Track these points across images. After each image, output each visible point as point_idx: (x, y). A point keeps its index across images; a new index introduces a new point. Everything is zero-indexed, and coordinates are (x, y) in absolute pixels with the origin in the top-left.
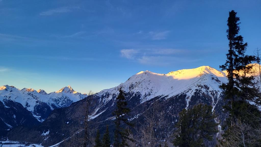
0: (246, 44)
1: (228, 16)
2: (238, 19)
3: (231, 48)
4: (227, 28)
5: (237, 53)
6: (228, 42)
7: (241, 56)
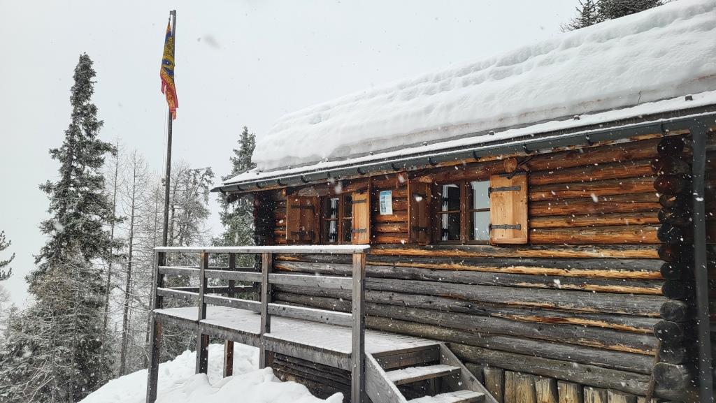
0: (101, 123)
1: (77, 61)
2: (93, 74)
3: (74, 122)
4: (73, 83)
5: (84, 133)
6: (71, 109)
7: (88, 138)
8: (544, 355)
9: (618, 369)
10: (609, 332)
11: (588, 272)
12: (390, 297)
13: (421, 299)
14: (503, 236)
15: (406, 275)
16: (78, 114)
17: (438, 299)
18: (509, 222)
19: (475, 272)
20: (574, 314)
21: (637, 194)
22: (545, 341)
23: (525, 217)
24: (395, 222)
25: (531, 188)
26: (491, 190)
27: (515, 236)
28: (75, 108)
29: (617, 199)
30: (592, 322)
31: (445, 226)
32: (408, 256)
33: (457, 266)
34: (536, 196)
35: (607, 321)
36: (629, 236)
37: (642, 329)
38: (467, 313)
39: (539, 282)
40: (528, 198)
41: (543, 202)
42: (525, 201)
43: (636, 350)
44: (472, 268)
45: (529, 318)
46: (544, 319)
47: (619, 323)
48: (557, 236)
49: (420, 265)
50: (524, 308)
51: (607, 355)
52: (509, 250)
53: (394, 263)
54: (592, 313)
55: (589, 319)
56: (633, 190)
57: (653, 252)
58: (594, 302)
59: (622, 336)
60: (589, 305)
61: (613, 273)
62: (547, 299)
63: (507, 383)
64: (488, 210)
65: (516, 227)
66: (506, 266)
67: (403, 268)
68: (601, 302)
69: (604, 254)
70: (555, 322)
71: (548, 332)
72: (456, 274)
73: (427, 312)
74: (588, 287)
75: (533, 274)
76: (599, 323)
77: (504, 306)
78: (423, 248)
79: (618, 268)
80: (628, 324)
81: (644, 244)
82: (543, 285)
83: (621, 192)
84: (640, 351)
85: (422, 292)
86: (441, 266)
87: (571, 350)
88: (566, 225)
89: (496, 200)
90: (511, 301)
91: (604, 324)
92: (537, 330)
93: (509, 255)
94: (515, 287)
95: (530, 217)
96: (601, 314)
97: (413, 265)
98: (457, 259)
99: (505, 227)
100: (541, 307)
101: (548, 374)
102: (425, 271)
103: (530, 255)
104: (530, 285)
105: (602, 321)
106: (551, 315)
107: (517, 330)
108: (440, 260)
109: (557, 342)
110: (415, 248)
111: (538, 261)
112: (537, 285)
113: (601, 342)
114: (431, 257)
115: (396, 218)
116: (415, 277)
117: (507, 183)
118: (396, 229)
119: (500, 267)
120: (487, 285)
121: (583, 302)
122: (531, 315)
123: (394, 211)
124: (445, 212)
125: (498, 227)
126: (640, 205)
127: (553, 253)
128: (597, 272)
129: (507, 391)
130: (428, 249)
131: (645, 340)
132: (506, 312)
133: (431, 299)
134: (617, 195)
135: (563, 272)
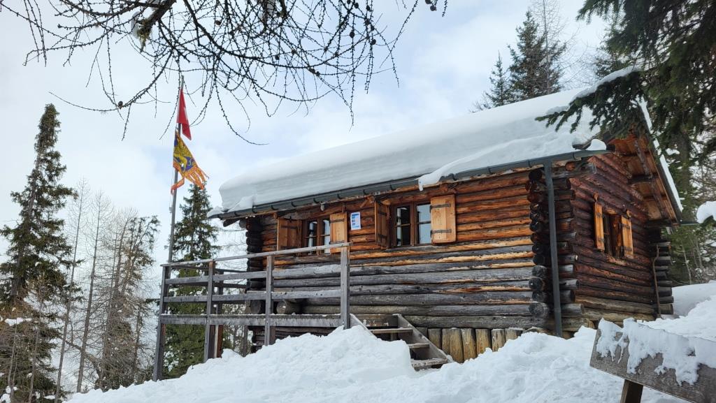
8: (467, 314)
9: (511, 315)
10: (505, 293)
11: (493, 256)
12: (360, 289)
13: (382, 288)
14: (440, 238)
15: (372, 271)
16: (42, 160)
17: (395, 286)
18: (443, 228)
19: (420, 264)
20: (485, 284)
21: (520, 206)
22: (468, 304)
23: (454, 224)
24: (363, 235)
25: (457, 205)
26: (431, 207)
27: (447, 237)
28: (39, 155)
29: (509, 210)
30: (496, 288)
31: (399, 236)
32: (373, 258)
33: (409, 261)
34: (461, 210)
35: (505, 285)
36: (515, 232)
37: (524, 288)
38: (416, 293)
39: (463, 266)
40: (456, 212)
41: (464, 213)
42: (454, 213)
43: (520, 302)
44: (419, 262)
45: (458, 291)
46: (467, 290)
47: (511, 286)
48: (474, 235)
49: (382, 264)
50: (454, 283)
51: (505, 308)
52: (444, 247)
53: (362, 264)
54: (495, 282)
55: (494, 285)
56: (518, 204)
57: (529, 241)
58: (497, 274)
59: (513, 294)
60: (494, 276)
61: (508, 255)
62: (468, 276)
63: (444, 336)
64: (429, 222)
65: (448, 231)
66: (442, 258)
67: (370, 267)
68: (500, 274)
69: (502, 244)
70: (473, 291)
71: (470, 298)
72: (408, 267)
73: (388, 296)
74: (494, 266)
75: (459, 262)
76: (500, 288)
77: (441, 284)
78: (384, 251)
79: (510, 252)
80: (516, 286)
81: (524, 236)
82: (466, 268)
83: (512, 205)
84: (524, 302)
85: (384, 282)
86: (398, 262)
87: (483, 308)
88: (479, 227)
89: (435, 214)
90: (446, 281)
91: (503, 288)
92: (462, 298)
93: (444, 250)
94: (449, 271)
95: (457, 224)
96: (501, 282)
97: (377, 264)
98: (409, 257)
99: (441, 232)
100: (464, 283)
101: (470, 325)
102: (385, 268)
103: (457, 250)
104: (458, 268)
105: (502, 285)
106: (471, 286)
107: (449, 299)
108: (397, 258)
109: (475, 304)
110: (378, 252)
111: (462, 253)
112: (462, 268)
113: (501, 299)
114: (390, 257)
115: (364, 231)
116: (379, 272)
117: (442, 201)
118: (363, 239)
119: (438, 259)
120: (429, 272)
121: (490, 276)
122: (458, 288)
123: (362, 226)
124: (399, 226)
125: (437, 232)
126: (522, 212)
127: (471, 246)
128: (498, 256)
129: (444, 342)
130: (387, 252)
131: (526, 294)
132: (442, 288)
133: (391, 286)
134: (509, 207)
135: (478, 258)
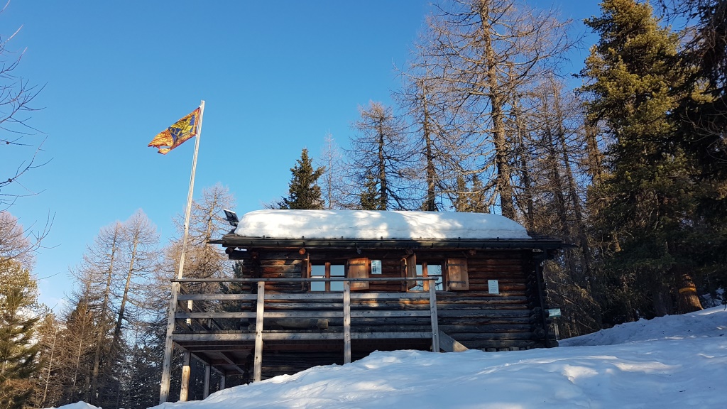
8: (479, 339)
10: (507, 325)
11: (497, 301)
14: (459, 287)
15: (396, 307)
18: (459, 280)
19: (439, 304)
20: (493, 318)
22: (479, 333)
23: (467, 278)
25: (468, 265)
27: (463, 286)
29: (505, 273)
30: (501, 321)
34: (472, 269)
35: (507, 320)
36: (511, 287)
37: (520, 322)
39: (475, 307)
41: (474, 272)
42: (467, 271)
43: (518, 331)
45: (473, 323)
46: (480, 322)
47: (512, 321)
48: (482, 287)
50: (470, 318)
52: (459, 293)
54: (501, 318)
55: (499, 320)
56: (511, 270)
58: (502, 313)
59: (513, 326)
60: (500, 314)
61: (508, 301)
62: (480, 313)
65: (463, 282)
66: (458, 300)
67: (393, 304)
68: (505, 313)
70: (485, 323)
71: (482, 328)
74: (497, 308)
75: (471, 304)
76: (504, 322)
77: (459, 318)
79: (509, 299)
80: (515, 321)
81: (518, 290)
82: (478, 308)
88: (485, 282)
89: (452, 269)
91: (506, 322)
92: (476, 328)
93: (460, 295)
94: (465, 309)
95: (469, 278)
96: (504, 317)
99: (457, 283)
100: (478, 318)
103: (470, 295)
104: (471, 308)
105: (505, 320)
106: (482, 320)
109: (486, 332)
111: (474, 298)
113: (504, 329)
117: (456, 262)
121: (496, 314)
122: (474, 321)
123: (382, 272)
125: (453, 282)
127: (481, 294)
128: (501, 301)
131: (521, 326)
132: (461, 321)
135: (486, 302)
